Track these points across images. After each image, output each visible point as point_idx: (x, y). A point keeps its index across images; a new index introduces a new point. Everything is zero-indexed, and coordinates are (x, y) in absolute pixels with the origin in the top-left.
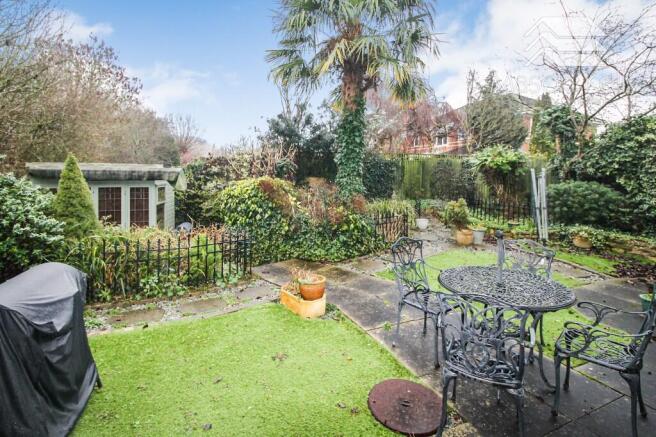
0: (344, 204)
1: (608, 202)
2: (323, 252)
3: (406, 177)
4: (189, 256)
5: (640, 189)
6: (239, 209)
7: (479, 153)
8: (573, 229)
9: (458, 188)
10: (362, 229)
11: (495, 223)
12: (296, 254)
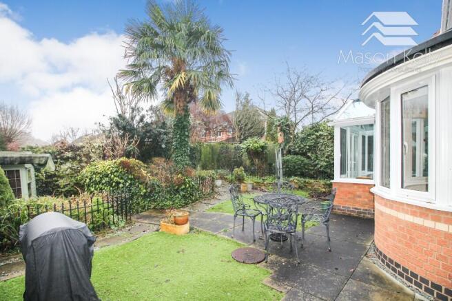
0: (181, 173)
1: (305, 164)
2: (171, 203)
3: (202, 156)
4: (92, 212)
5: (317, 158)
6: (104, 181)
7: (245, 142)
8: (291, 179)
9: (234, 161)
10: (192, 187)
11: (256, 179)
12: (153, 206)
